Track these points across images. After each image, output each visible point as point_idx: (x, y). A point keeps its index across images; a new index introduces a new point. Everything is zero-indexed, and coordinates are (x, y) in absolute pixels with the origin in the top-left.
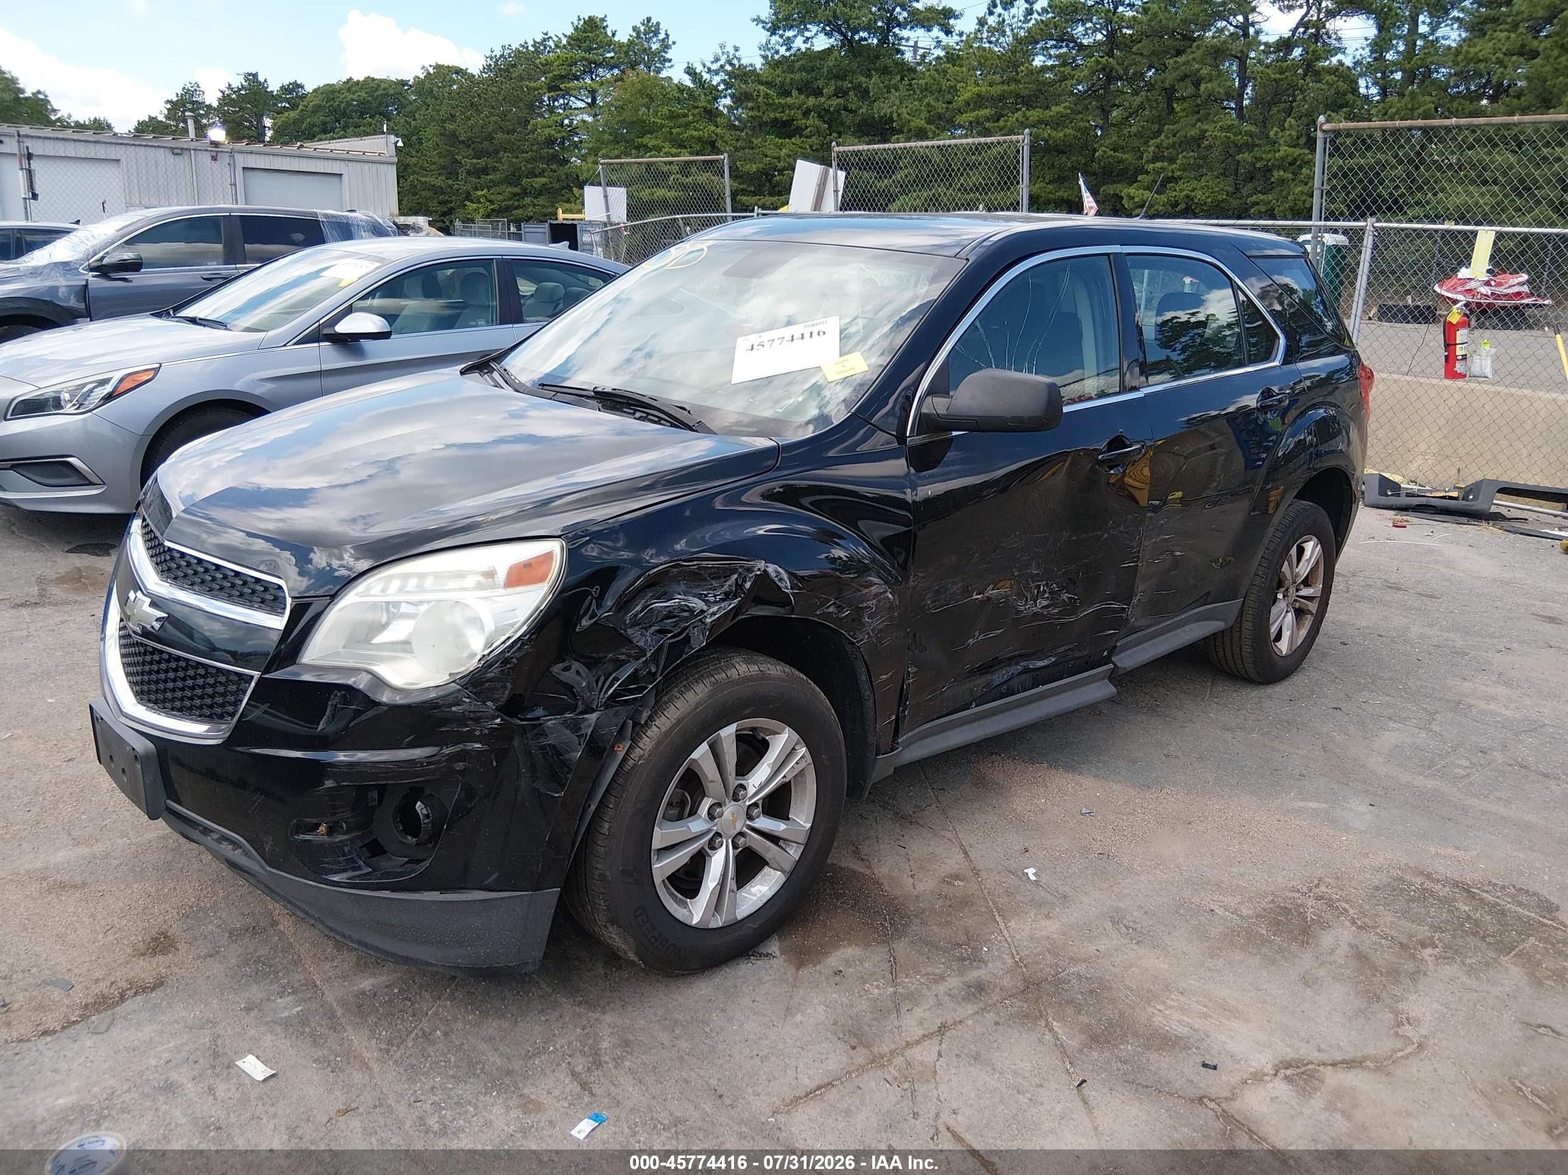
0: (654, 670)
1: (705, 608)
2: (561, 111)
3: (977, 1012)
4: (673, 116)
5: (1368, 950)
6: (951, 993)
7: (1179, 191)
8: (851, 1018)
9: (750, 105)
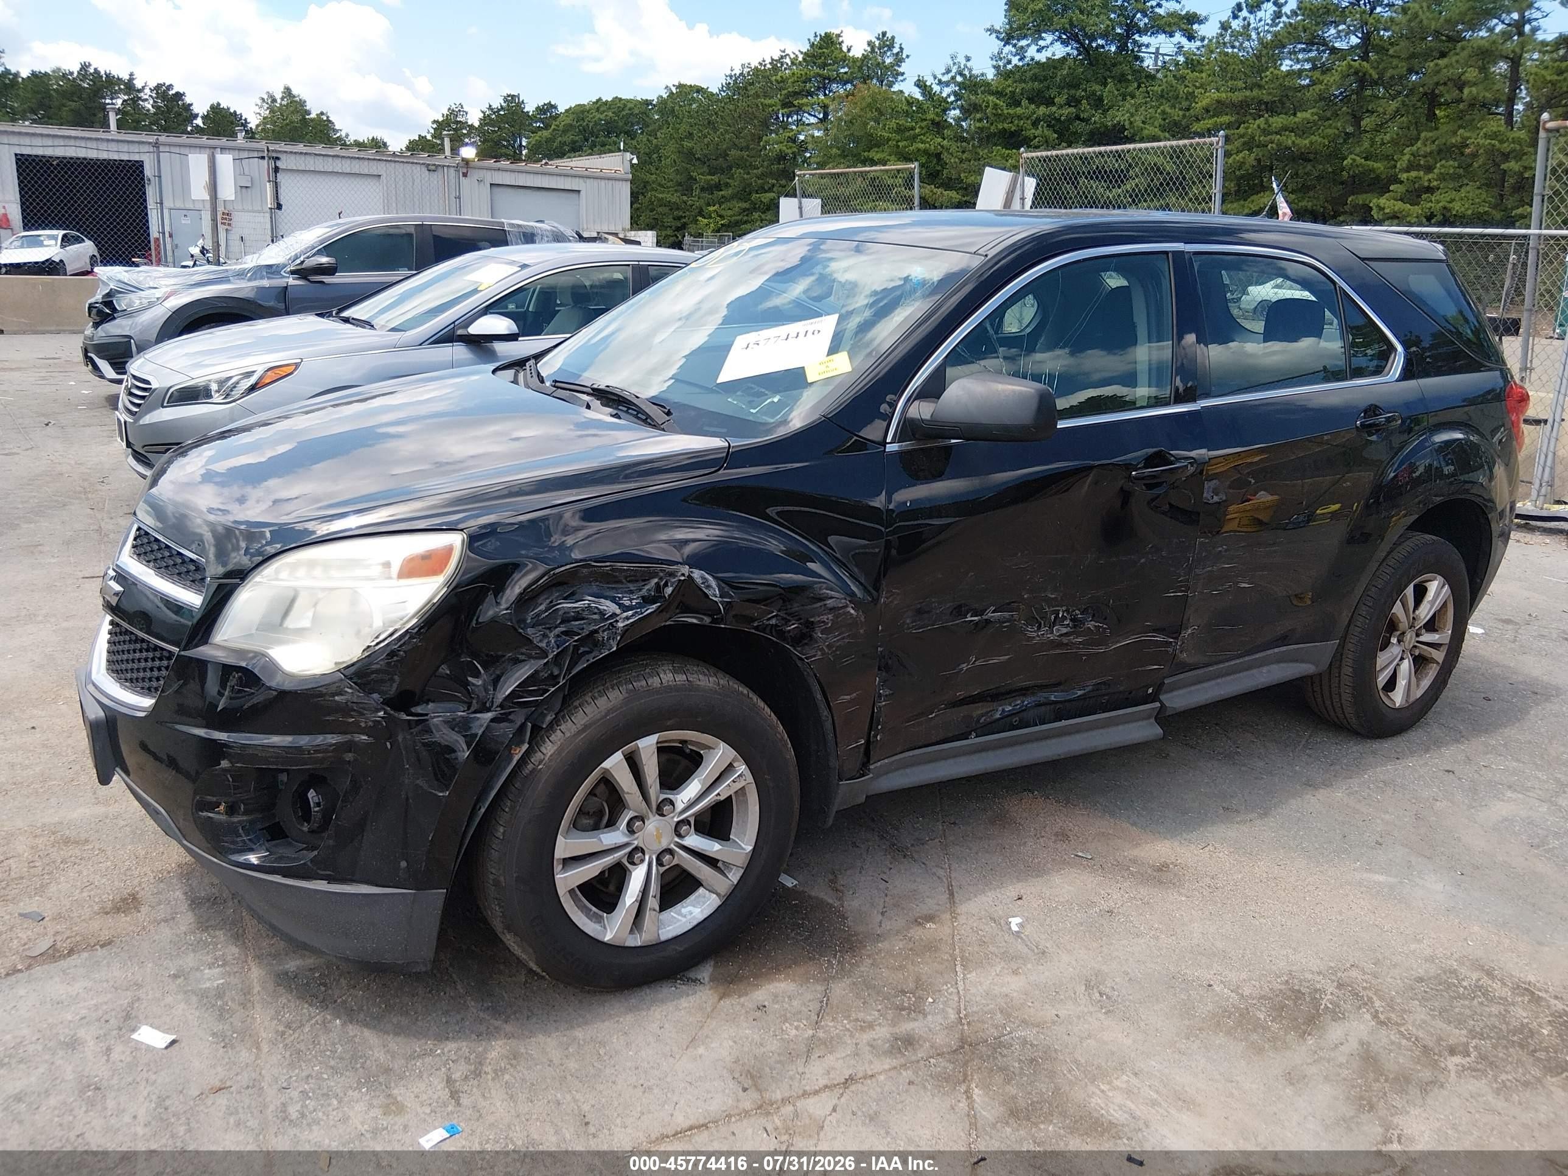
0: (556, 672)
1: (618, 611)
2: (794, 127)
3: (895, 1068)
4: (900, 130)
5: (1381, 1050)
6: (875, 1043)
7: (1435, 202)
8: (756, 1057)
9: (978, 116)
